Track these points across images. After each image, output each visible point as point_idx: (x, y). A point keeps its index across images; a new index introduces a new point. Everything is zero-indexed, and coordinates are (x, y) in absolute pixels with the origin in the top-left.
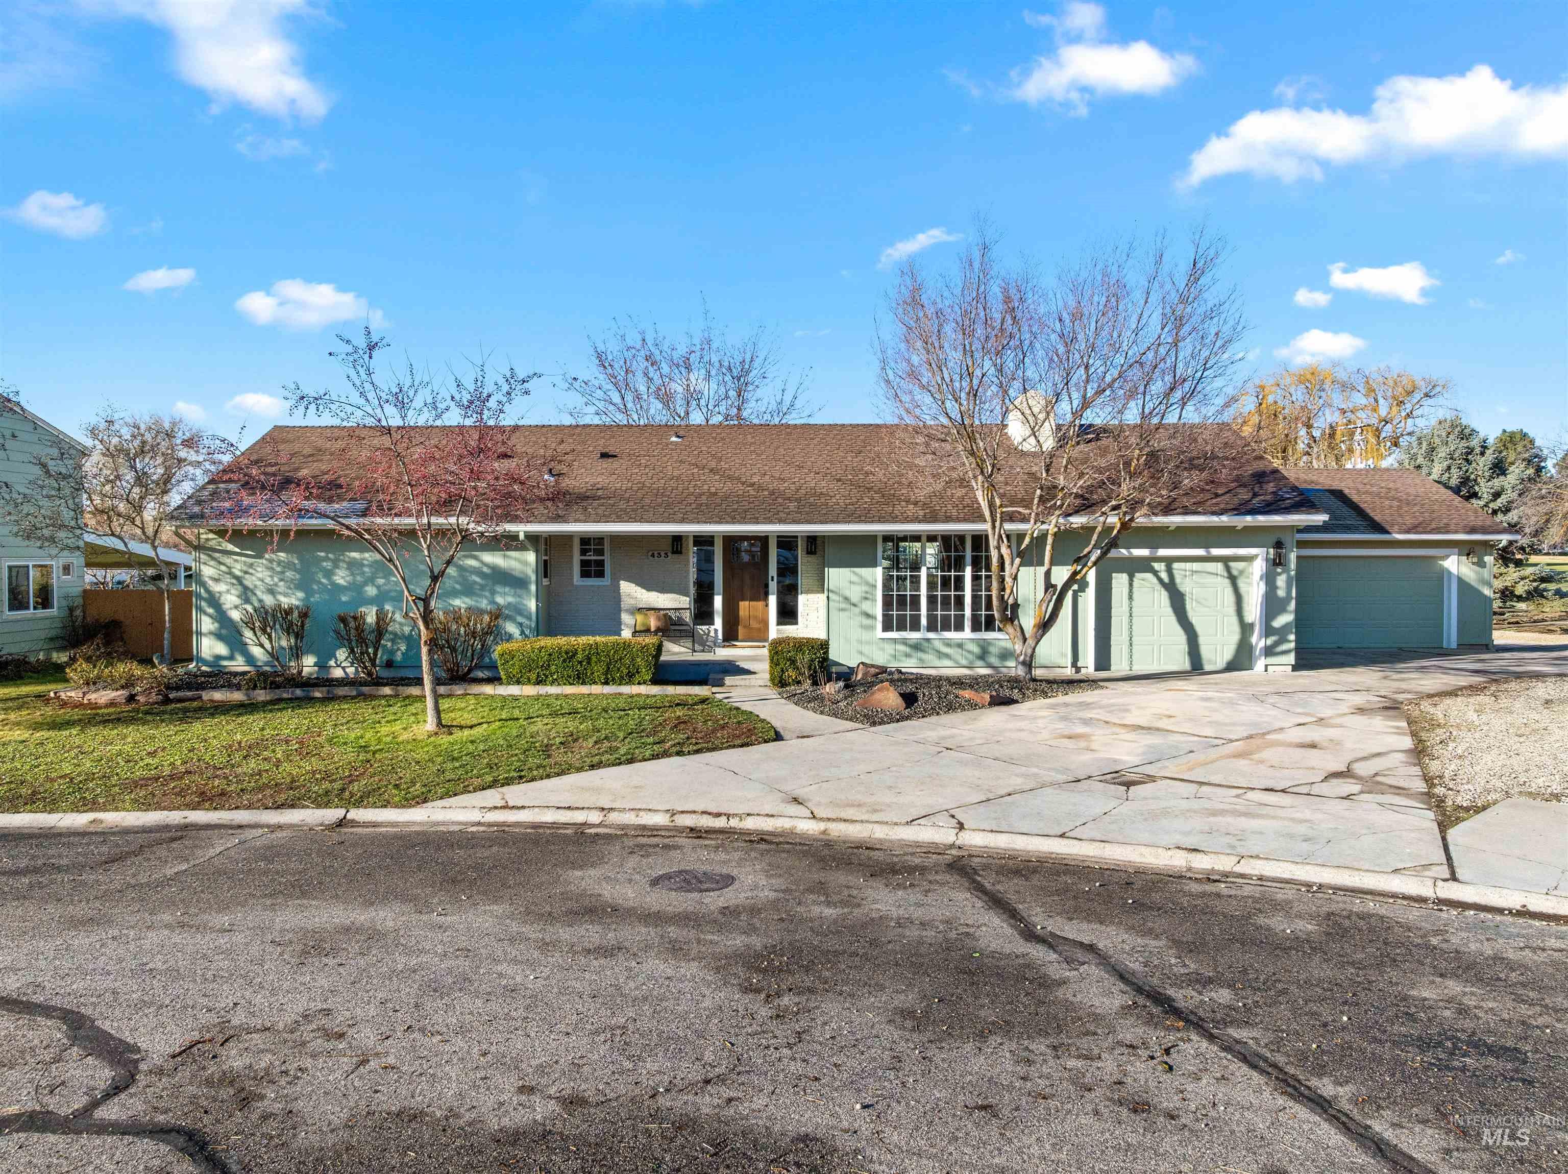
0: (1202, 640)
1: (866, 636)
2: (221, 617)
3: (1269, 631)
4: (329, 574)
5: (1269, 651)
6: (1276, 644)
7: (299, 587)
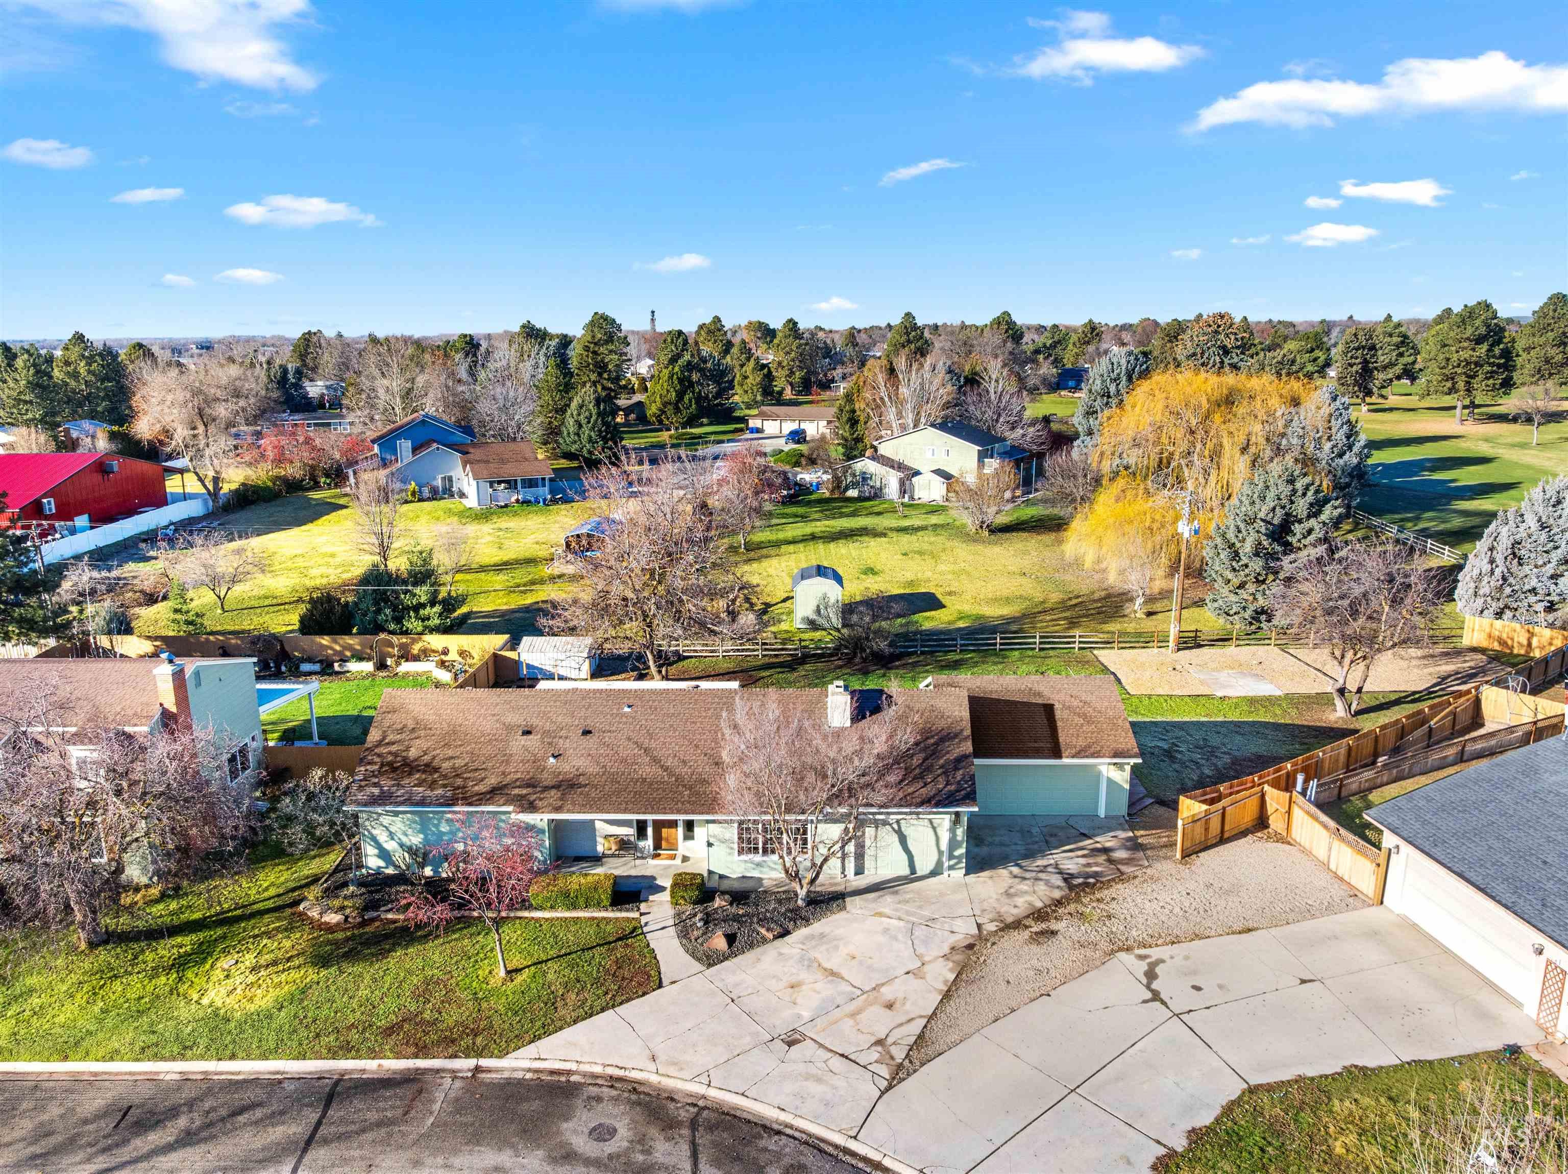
0: (916, 859)
1: (729, 858)
2: (379, 846)
3: (951, 857)
4: (437, 826)
5: (951, 868)
6: (957, 864)
7: (420, 832)
